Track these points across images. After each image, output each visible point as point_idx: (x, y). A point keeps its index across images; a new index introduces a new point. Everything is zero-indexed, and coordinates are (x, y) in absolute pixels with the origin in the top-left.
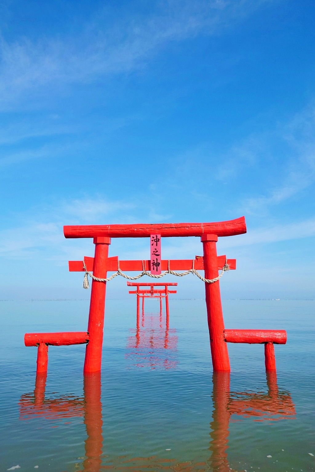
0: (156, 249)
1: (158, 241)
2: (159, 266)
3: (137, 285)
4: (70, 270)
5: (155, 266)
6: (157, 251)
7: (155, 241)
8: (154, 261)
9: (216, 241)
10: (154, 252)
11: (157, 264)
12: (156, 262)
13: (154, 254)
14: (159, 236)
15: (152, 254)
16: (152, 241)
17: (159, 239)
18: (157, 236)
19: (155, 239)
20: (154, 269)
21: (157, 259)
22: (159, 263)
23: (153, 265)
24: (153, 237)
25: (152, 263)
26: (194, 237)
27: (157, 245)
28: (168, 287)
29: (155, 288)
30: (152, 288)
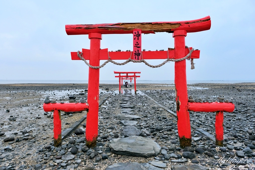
0: (137, 42)
1: (139, 36)
2: (139, 56)
3: (120, 73)
4: (72, 59)
5: (136, 56)
6: (138, 44)
7: (137, 36)
8: (136, 51)
9: (185, 36)
10: (136, 45)
11: (138, 54)
12: (137, 53)
13: (136, 46)
14: (140, 32)
15: (135, 46)
16: (135, 36)
17: (140, 35)
18: (138, 32)
19: (137, 35)
20: (136, 58)
21: (138, 50)
22: (140, 54)
23: (135, 55)
24: (135, 33)
25: (134, 54)
27: (138, 39)
28: (136, 74)
29: (129, 75)
30: (127, 74)
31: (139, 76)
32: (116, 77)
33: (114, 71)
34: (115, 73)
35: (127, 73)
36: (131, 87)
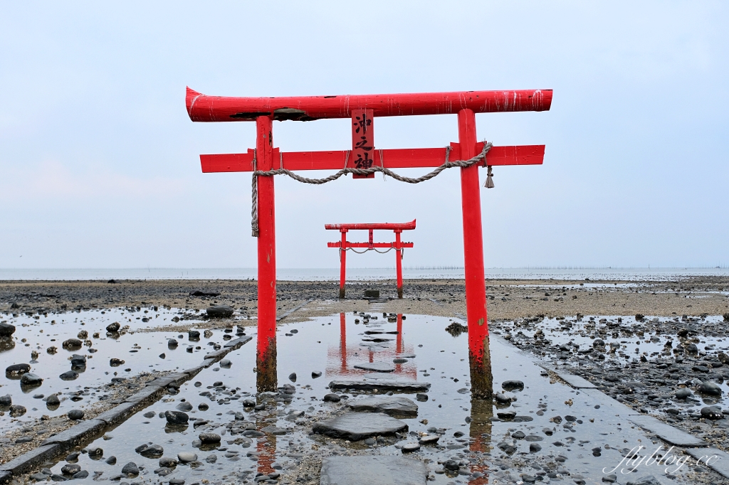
31: (532, 155)
32: (212, 163)
33: (190, 93)
34: (203, 111)
35: (363, 112)
36: (400, 297)
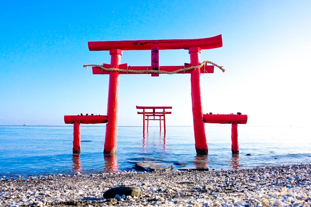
3: (144, 108)
4: (94, 73)
6: (156, 59)
7: (155, 52)
8: (154, 66)
11: (156, 69)
13: (154, 61)
14: (157, 48)
21: (156, 65)
24: (153, 49)
25: (152, 68)
26: (184, 49)
27: (156, 55)
29: (156, 110)
30: (154, 110)
31: (170, 113)
32: (139, 113)
33: (136, 106)
35: (154, 108)
